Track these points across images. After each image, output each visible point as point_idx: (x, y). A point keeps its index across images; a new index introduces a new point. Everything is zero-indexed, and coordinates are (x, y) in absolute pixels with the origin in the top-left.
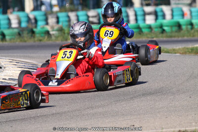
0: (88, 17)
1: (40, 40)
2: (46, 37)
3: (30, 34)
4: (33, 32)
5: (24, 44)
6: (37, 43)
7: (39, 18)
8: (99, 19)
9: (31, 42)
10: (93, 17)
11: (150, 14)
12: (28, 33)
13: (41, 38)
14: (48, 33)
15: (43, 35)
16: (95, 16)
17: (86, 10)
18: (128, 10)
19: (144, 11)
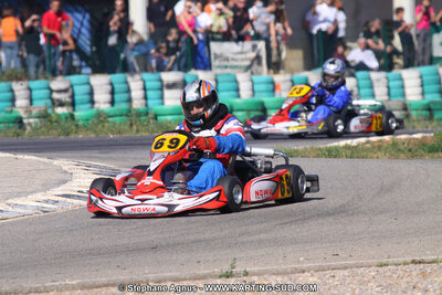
0: (52, 91)
8: (73, 96)
10: (59, 91)
11: (172, 86)
15: (11, 125)
16: (65, 91)
17: (46, 78)
18: (129, 79)
19: (161, 81)
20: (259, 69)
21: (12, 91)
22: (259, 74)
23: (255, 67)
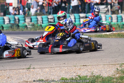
0: (48, 19)
1: (23, 30)
2: (26, 28)
3: (17, 27)
4: (18, 26)
5: (14, 32)
6: (21, 31)
7: (20, 19)
8: (54, 20)
9: (17, 31)
10: (50, 19)
11: (83, 18)
12: (16, 27)
13: (23, 29)
14: (26, 26)
15: (24, 28)
16: (52, 19)
17: (47, 15)
18: (71, 16)
19: (80, 16)
20: (108, 13)
21: (37, 18)
22: (108, 14)
23: (107, 13)
